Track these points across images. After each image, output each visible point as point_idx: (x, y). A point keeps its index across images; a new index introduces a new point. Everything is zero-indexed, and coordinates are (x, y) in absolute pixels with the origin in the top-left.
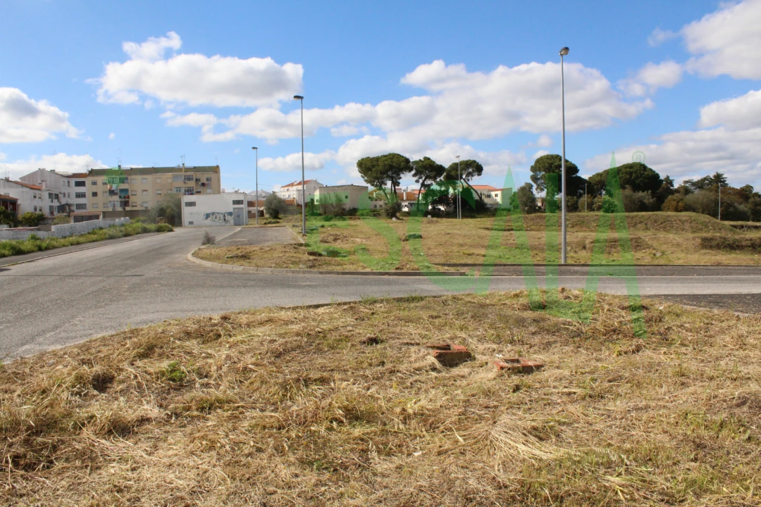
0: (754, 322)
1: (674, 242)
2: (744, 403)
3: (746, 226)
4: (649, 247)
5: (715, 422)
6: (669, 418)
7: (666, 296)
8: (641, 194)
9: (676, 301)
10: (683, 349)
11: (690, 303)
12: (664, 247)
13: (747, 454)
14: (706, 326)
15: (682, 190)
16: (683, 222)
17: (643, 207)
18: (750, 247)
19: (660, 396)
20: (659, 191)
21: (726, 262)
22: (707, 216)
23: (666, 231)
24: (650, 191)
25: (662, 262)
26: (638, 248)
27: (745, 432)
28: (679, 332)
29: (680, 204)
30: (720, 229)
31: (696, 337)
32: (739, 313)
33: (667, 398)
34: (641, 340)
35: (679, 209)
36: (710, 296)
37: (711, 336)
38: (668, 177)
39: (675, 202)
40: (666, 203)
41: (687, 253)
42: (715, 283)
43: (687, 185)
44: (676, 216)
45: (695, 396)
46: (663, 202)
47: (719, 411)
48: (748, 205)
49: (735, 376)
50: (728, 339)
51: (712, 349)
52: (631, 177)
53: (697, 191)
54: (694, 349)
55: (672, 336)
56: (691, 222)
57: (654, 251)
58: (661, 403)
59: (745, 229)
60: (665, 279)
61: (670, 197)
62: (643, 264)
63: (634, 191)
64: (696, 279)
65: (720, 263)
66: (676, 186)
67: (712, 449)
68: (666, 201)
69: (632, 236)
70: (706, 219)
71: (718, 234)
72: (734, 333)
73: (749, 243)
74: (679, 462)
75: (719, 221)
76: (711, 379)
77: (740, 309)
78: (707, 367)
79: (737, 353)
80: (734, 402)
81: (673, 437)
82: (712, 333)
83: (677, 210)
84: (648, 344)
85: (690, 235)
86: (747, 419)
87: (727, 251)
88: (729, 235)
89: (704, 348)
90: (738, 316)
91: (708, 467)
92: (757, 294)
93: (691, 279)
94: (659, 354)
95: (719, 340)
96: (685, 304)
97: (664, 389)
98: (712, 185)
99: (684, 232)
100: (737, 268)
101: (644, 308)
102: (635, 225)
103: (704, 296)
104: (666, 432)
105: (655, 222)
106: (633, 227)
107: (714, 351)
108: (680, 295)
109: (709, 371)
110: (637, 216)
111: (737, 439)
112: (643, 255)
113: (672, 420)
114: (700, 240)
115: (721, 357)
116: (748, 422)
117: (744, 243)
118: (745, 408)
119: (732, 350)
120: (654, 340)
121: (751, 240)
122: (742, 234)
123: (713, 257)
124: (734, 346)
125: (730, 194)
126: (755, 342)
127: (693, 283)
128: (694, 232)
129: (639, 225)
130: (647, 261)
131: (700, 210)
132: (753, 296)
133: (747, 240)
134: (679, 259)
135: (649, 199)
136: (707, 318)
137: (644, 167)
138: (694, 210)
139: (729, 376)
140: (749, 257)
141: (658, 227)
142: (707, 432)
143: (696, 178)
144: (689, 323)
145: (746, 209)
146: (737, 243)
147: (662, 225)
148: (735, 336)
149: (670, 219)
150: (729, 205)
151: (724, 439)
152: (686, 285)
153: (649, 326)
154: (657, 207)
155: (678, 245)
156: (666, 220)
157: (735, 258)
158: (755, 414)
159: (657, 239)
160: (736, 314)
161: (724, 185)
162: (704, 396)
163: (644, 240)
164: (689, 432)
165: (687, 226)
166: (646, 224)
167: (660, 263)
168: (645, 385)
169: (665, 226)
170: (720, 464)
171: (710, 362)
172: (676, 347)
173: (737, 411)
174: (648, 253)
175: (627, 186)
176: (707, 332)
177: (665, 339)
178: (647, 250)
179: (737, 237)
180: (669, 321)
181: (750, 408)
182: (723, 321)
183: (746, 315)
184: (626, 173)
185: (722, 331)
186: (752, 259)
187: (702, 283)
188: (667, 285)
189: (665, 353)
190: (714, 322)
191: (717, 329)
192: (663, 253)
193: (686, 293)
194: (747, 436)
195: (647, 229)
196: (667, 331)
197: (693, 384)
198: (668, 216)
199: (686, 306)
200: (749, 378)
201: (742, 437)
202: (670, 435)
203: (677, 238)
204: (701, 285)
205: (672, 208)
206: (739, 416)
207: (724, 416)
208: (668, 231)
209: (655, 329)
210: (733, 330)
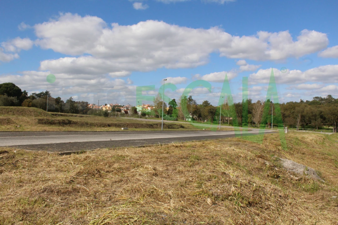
0: (55, 155)
1: (26, 120)
2: (45, 191)
3: (58, 114)
4: (14, 123)
5: (32, 201)
6: (12, 203)
7: (19, 146)
8: (12, 98)
9: (24, 148)
10: (23, 170)
11: (30, 148)
12: (21, 123)
13: (44, 212)
14: (34, 159)
15: (31, 97)
16: (31, 112)
17: (13, 104)
18: (58, 123)
19: (9, 194)
20: (21, 97)
21: (48, 130)
22: (41, 109)
23: (23, 116)
24: (16, 97)
25: (20, 130)
26: (9, 123)
27: (44, 203)
28: (22, 162)
29: (30, 103)
30: (47, 115)
31: (30, 164)
32: (49, 152)
33: (12, 193)
34: (3, 168)
35: (30, 106)
36: (39, 145)
37: (36, 163)
38: (25, 91)
39: (28, 103)
40: (24, 103)
41: (31, 126)
42: (42, 139)
43: (34, 95)
44: (27, 109)
45: (25, 191)
46: (22, 102)
47: (35, 196)
48: (59, 106)
49: (44, 179)
50: (43, 163)
51: (36, 169)
52: (7, 89)
53: (38, 98)
54: (29, 169)
55: (19, 164)
56: (34, 112)
57: (16, 125)
58: (9, 197)
59: (57, 115)
60: (20, 138)
61: (26, 100)
62: (10, 131)
63: (9, 96)
64: (34, 138)
65: (45, 130)
66: (29, 95)
67: (30, 213)
68: (24, 102)
69: (6, 118)
70: (41, 111)
71: (45, 118)
72: (46, 161)
73: (58, 122)
74: (14, 223)
75: (47, 112)
76: (34, 182)
77: (51, 150)
78: (33, 177)
79: (46, 169)
80: (42, 191)
81: (13, 212)
82: (37, 161)
83: (29, 106)
84: (6, 169)
85: (34, 118)
86: (46, 198)
87: (49, 125)
88: (50, 118)
89: (33, 169)
90: (48, 153)
91: (28, 222)
92: (59, 143)
93: (32, 138)
94: (12, 173)
95: (40, 164)
96: (27, 149)
97: (11, 190)
98: (44, 96)
99: (31, 116)
100: (52, 132)
101: (6, 152)
102: (8, 112)
103: (37, 145)
104: (9, 210)
105: (18, 111)
106: (7, 113)
107: (37, 170)
108: (26, 145)
109: (33, 179)
110: (9, 108)
111: (41, 207)
112: (11, 127)
113: (14, 204)
114: (37, 120)
115: (40, 172)
116: (46, 199)
117: (56, 122)
118: (45, 193)
119: (45, 168)
120: (10, 167)
121: (59, 120)
122: (56, 118)
123: (43, 128)
124: (46, 166)
125: (51, 100)
126: (54, 164)
127: (33, 139)
128: (36, 116)
129: (10, 112)
130: (12, 129)
131: (39, 107)
132: (57, 144)
133: (57, 120)
134: (28, 129)
135: (15, 101)
136: (36, 155)
137: (14, 85)
138: (36, 107)
139: (41, 180)
140: (58, 127)
141: (19, 114)
142: (28, 206)
143: (38, 92)
144: (27, 158)
145: (58, 107)
146: (53, 122)
147: (21, 113)
148: (47, 162)
149: (25, 110)
150: (51, 105)
151: (36, 208)
152: (29, 140)
153: (8, 161)
154: (20, 104)
155: (28, 122)
156: (23, 110)
157: (52, 128)
158: (49, 195)
159: (18, 119)
160: (48, 152)
161: (50, 96)
162: (29, 190)
163: (12, 120)
164: (21, 208)
165: (33, 113)
166: (13, 112)
167: (19, 131)
168: (2, 189)
169: (23, 113)
170: (33, 219)
171: (35, 174)
172: (20, 169)
173: (42, 195)
174: (13, 126)
175: (5, 94)
176: (35, 161)
177: (15, 166)
178: (13, 124)
179: (53, 119)
180: (18, 158)
181: (47, 192)
182: (42, 156)
183: (52, 152)
184: (5, 87)
185: (41, 160)
186: (59, 129)
187: (37, 139)
188: (21, 141)
189: (14, 172)
190: (38, 157)
191: (39, 159)
192: (21, 126)
193: (29, 144)
194: (45, 205)
195: (14, 114)
196: (16, 162)
197: (25, 185)
198: (24, 109)
199: (27, 150)
200: (49, 180)
201: (43, 206)
202: (12, 211)
203: (27, 119)
204: (36, 140)
205: (26, 105)
206: (43, 196)
207: (36, 198)
208: (24, 116)
209: (10, 162)
210: (46, 159)
